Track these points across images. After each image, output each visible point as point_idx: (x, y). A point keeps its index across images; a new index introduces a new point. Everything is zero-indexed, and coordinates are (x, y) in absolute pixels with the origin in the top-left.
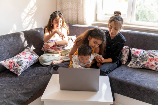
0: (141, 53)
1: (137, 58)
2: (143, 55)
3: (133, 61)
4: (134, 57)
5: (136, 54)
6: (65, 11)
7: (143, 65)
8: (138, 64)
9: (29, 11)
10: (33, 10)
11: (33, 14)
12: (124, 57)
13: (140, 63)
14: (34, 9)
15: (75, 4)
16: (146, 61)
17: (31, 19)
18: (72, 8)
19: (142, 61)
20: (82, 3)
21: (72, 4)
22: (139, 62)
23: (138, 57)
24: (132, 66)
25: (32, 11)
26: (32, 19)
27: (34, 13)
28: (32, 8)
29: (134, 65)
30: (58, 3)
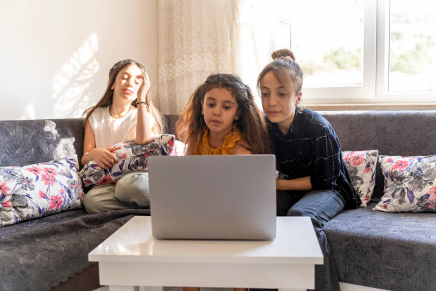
0: (411, 165)
1: (401, 179)
2: (419, 169)
3: (391, 192)
4: (393, 180)
5: (398, 170)
6: (183, 79)
7: (422, 199)
8: (406, 198)
9: (76, 73)
10: (89, 70)
11: (87, 80)
12: (362, 183)
13: (412, 193)
14: (91, 68)
15: (211, 56)
16: (431, 183)
17: (80, 96)
18: (203, 71)
19: (416, 185)
20: (229, 49)
21: (203, 57)
22: (407, 189)
23: (404, 177)
24: (389, 206)
25: (86, 72)
26: (83, 97)
27: (90, 79)
28: (87, 64)
29: (395, 201)
30: (163, 58)
